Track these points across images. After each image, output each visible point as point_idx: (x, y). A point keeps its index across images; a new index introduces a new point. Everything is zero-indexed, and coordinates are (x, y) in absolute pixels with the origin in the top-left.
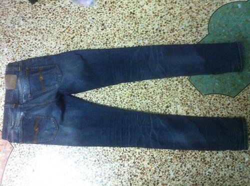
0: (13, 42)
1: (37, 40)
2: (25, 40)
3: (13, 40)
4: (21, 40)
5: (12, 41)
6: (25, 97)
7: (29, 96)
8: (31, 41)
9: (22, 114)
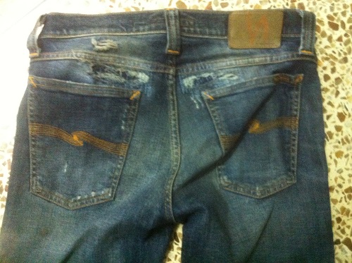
0: (330, 39)
1: (339, 123)
2: (338, 80)
3: (340, 39)
4: (338, 66)
5: (335, 37)
6: (205, 80)
7: (207, 95)
8: (336, 101)
9: (143, 78)
